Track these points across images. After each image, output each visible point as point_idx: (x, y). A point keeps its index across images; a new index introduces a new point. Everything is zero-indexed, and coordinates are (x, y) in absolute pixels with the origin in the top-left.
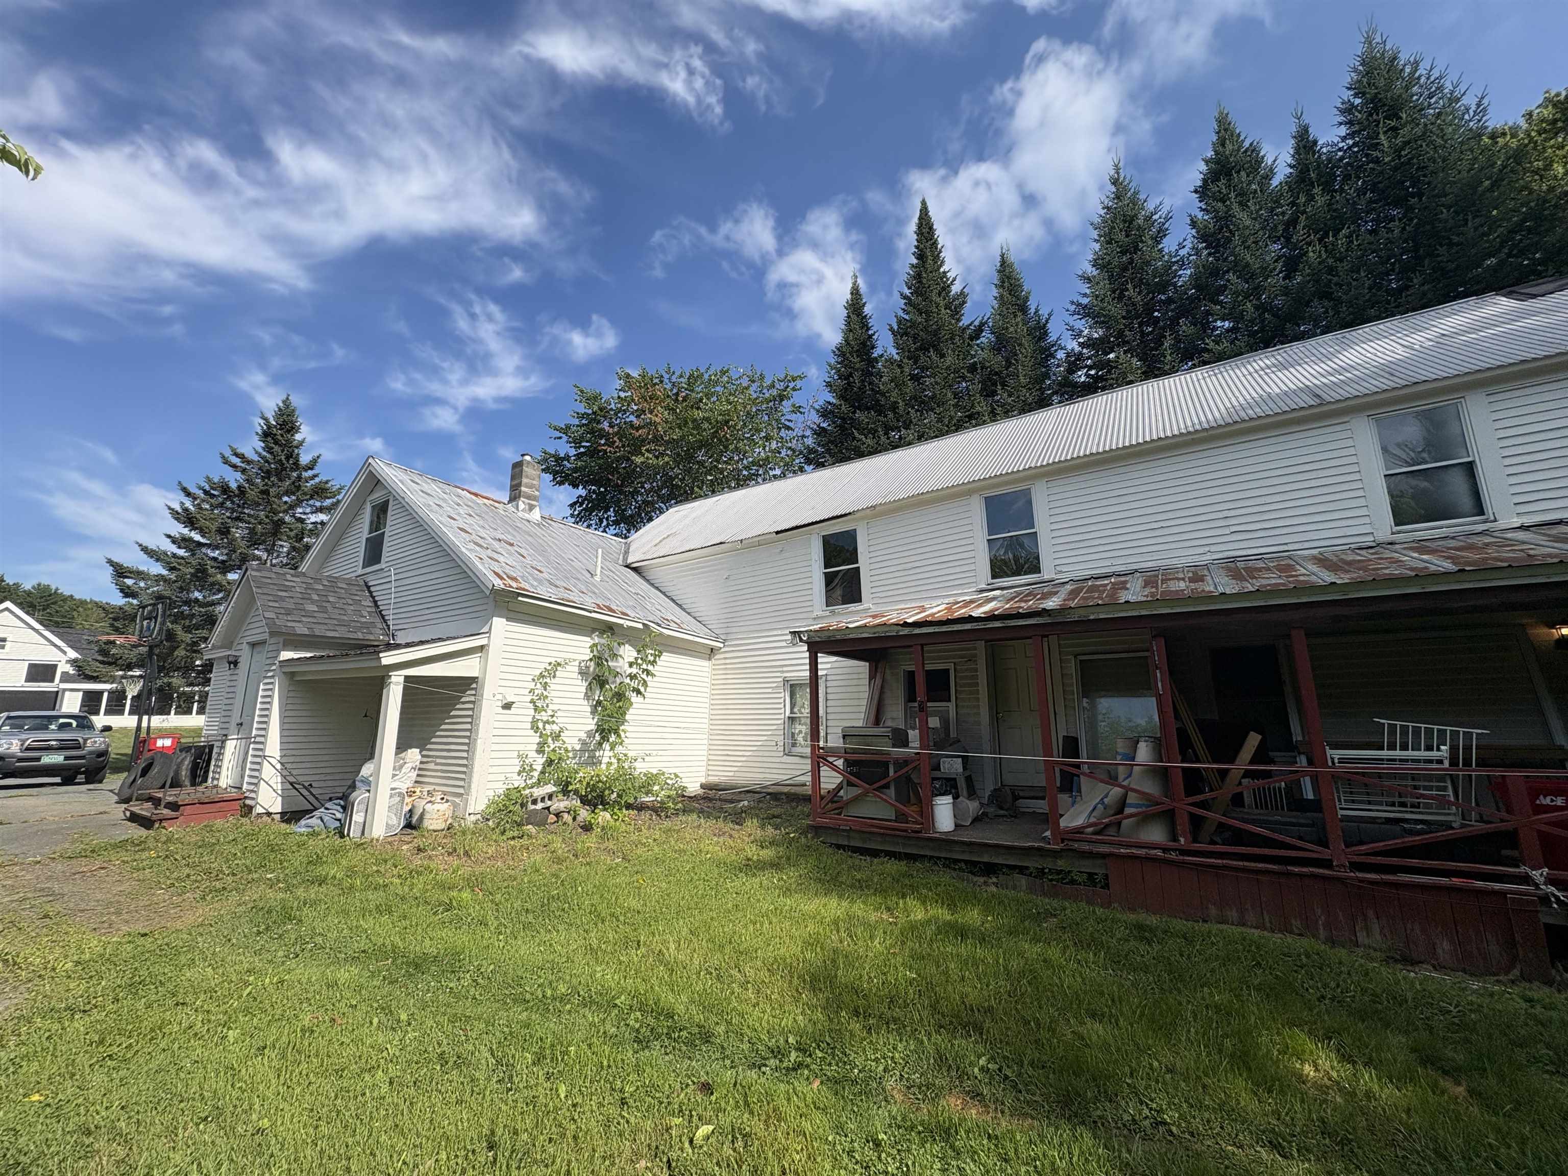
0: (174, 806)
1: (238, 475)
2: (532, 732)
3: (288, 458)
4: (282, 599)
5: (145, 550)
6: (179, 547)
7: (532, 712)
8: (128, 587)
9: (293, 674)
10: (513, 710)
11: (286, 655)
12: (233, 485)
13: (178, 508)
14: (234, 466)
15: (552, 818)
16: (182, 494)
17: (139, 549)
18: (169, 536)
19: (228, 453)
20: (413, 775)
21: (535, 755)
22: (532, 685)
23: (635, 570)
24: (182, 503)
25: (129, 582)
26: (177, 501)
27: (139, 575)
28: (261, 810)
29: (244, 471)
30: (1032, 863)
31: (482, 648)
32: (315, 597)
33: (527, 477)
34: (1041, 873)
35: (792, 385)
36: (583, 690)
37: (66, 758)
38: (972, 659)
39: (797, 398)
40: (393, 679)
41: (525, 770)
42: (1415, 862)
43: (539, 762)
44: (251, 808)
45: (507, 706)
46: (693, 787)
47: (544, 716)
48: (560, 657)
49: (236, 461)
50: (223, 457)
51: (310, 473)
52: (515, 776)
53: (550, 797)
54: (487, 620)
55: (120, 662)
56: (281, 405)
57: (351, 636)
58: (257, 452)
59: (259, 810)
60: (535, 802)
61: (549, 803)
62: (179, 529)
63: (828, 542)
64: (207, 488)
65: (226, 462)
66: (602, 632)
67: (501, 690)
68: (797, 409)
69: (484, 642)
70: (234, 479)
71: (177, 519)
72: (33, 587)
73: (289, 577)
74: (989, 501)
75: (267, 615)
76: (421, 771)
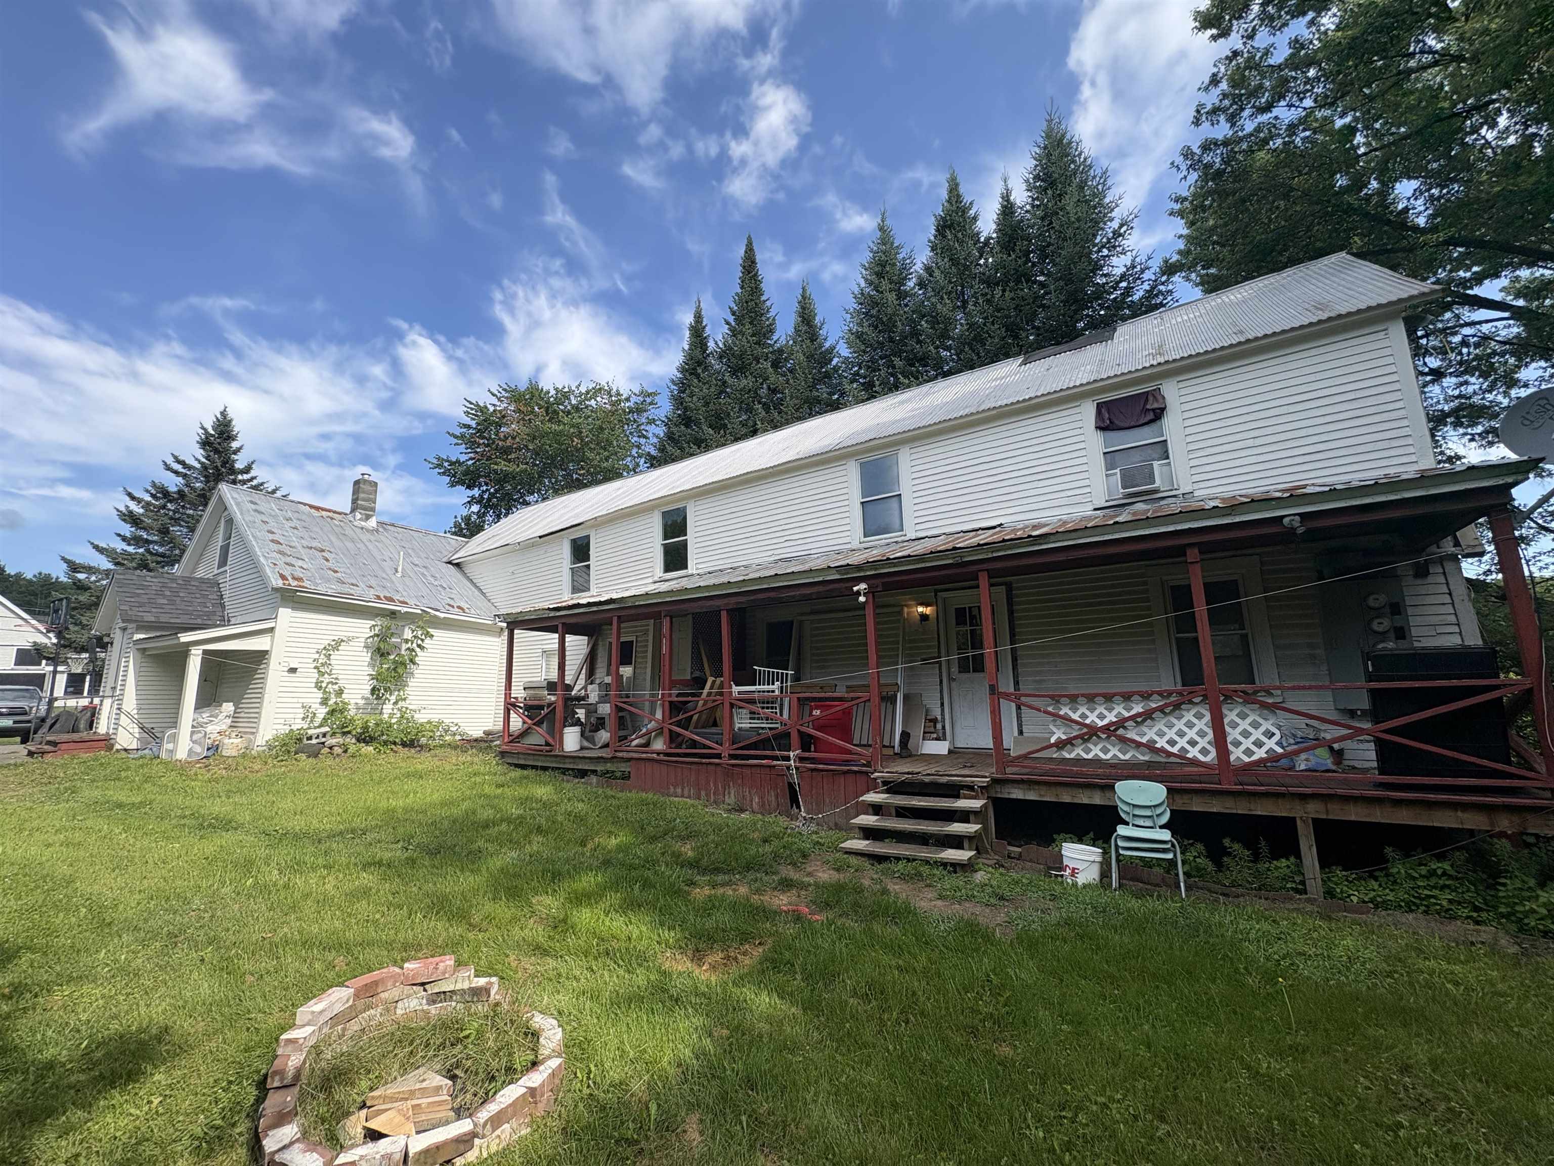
0: (54, 744)
1: (180, 480)
2: (316, 690)
3: (224, 464)
4: (138, 595)
5: (96, 548)
6: (129, 545)
7: (316, 675)
8: (80, 581)
9: (144, 650)
10: (298, 674)
11: (137, 636)
12: (173, 489)
13: (123, 509)
14: (176, 473)
15: (325, 750)
16: (128, 498)
17: (90, 547)
18: (119, 535)
19: (170, 461)
20: (229, 721)
21: (318, 706)
22: (317, 656)
23: (458, 565)
24: (127, 507)
25: (81, 576)
26: (124, 503)
27: (89, 570)
28: (119, 747)
29: (185, 476)
30: (599, 768)
31: (272, 630)
32: (168, 593)
33: (364, 492)
34: (605, 773)
35: (648, 400)
36: (368, 659)
37: (15, 722)
38: (646, 633)
39: (653, 413)
40: (193, 652)
41: (308, 715)
42: (752, 752)
43: (322, 712)
44: (113, 745)
45: (293, 670)
46: (477, 733)
47: (326, 679)
48: (343, 635)
49: (179, 467)
50: (165, 464)
51: (246, 477)
52: (300, 721)
53: (324, 735)
54: (276, 610)
55: (74, 645)
56: (219, 416)
57: (172, 621)
58: (197, 459)
59: (117, 747)
60: (310, 738)
61: (323, 740)
62: (127, 530)
63: (574, 542)
64: (153, 492)
65: (168, 468)
66: (383, 616)
67: (286, 659)
68: (651, 422)
69: (272, 625)
70: (173, 483)
71: (124, 520)
72: (35, 576)
73: (148, 579)
74: (665, 514)
75: (122, 607)
76: (235, 717)
